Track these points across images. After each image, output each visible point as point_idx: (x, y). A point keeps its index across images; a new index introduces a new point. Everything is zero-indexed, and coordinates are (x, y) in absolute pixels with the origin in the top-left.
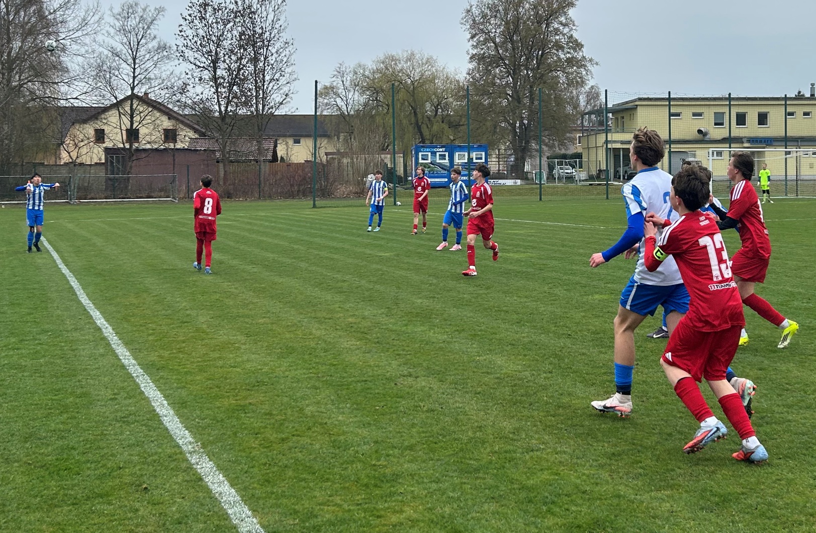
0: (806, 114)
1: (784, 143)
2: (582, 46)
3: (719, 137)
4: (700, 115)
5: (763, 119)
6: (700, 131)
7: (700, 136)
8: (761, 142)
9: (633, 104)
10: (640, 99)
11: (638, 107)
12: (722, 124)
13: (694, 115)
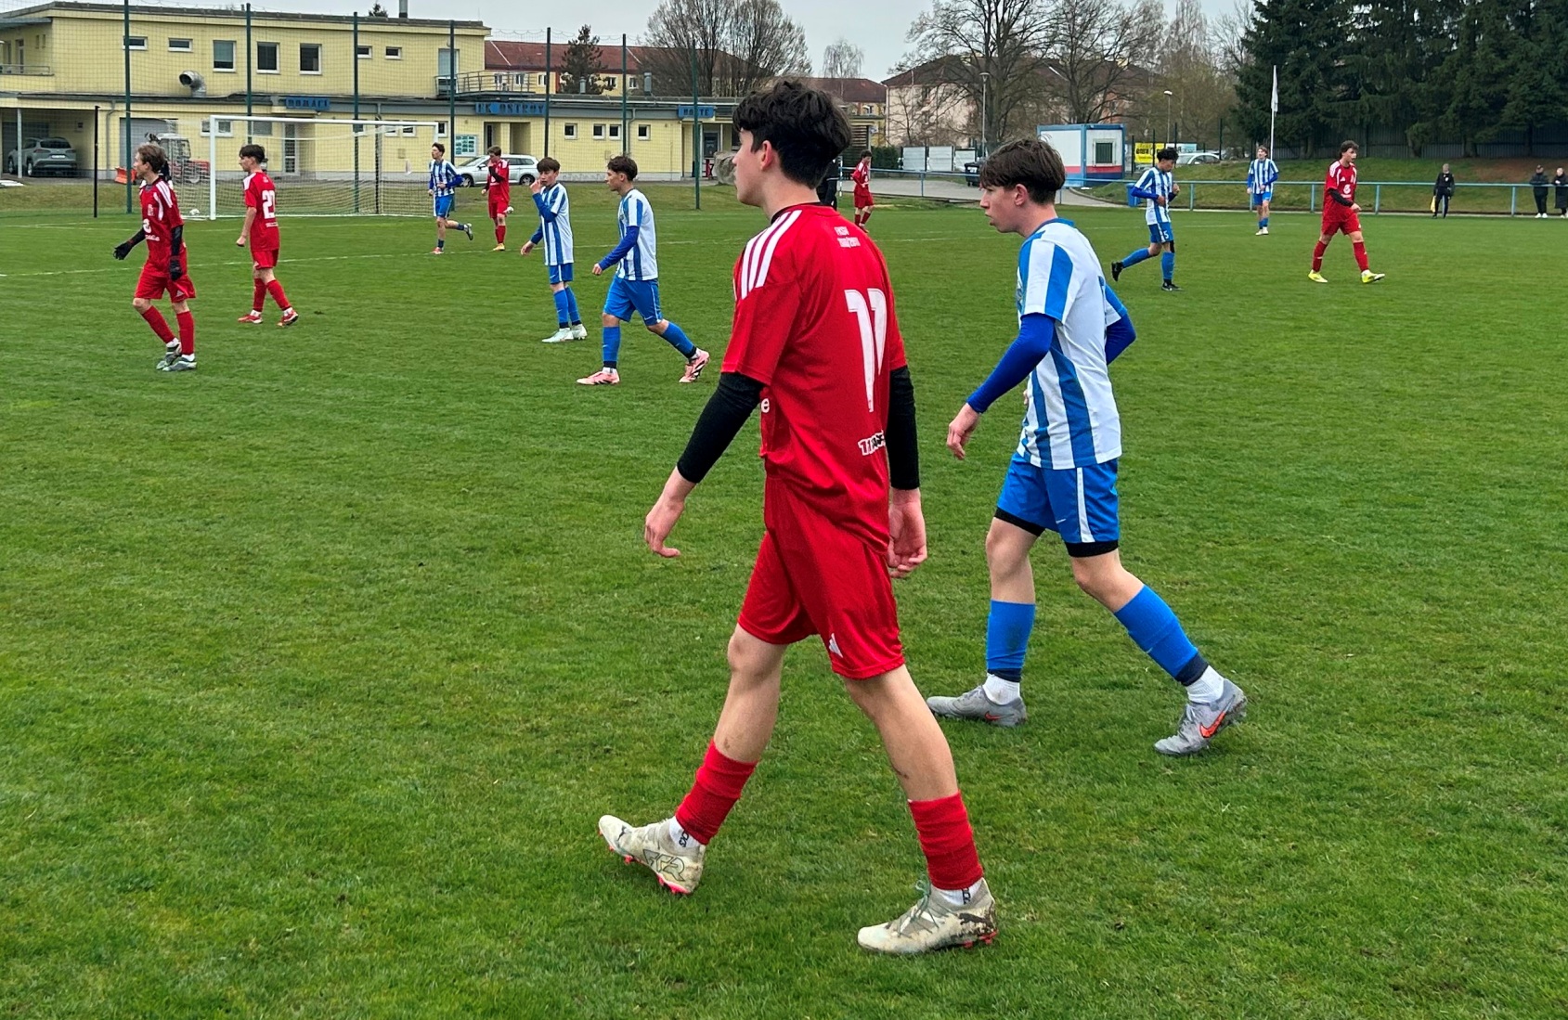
0: (392, 52)
1: (352, 109)
3: (224, 93)
4: (185, 44)
5: (309, 58)
6: (185, 79)
7: (185, 90)
8: (306, 104)
9: (42, 14)
10: (59, 6)
11: (54, 22)
12: (230, 65)
13: (173, 43)
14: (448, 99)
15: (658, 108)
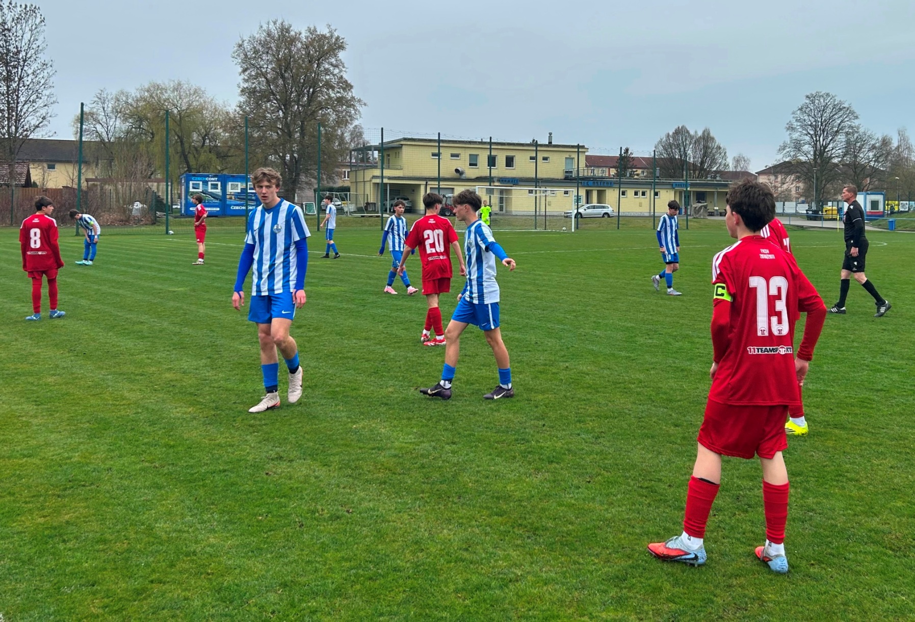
0: (545, 159)
1: (534, 184)
2: (351, 87)
3: (473, 177)
4: (457, 156)
5: (510, 162)
6: (457, 171)
7: (457, 175)
8: (509, 181)
9: (398, 143)
10: (405, 139)
11: (403, 147)
12: (476, 165)
13: (453, 155)
14: (569, 179)
15: (663, 184)
